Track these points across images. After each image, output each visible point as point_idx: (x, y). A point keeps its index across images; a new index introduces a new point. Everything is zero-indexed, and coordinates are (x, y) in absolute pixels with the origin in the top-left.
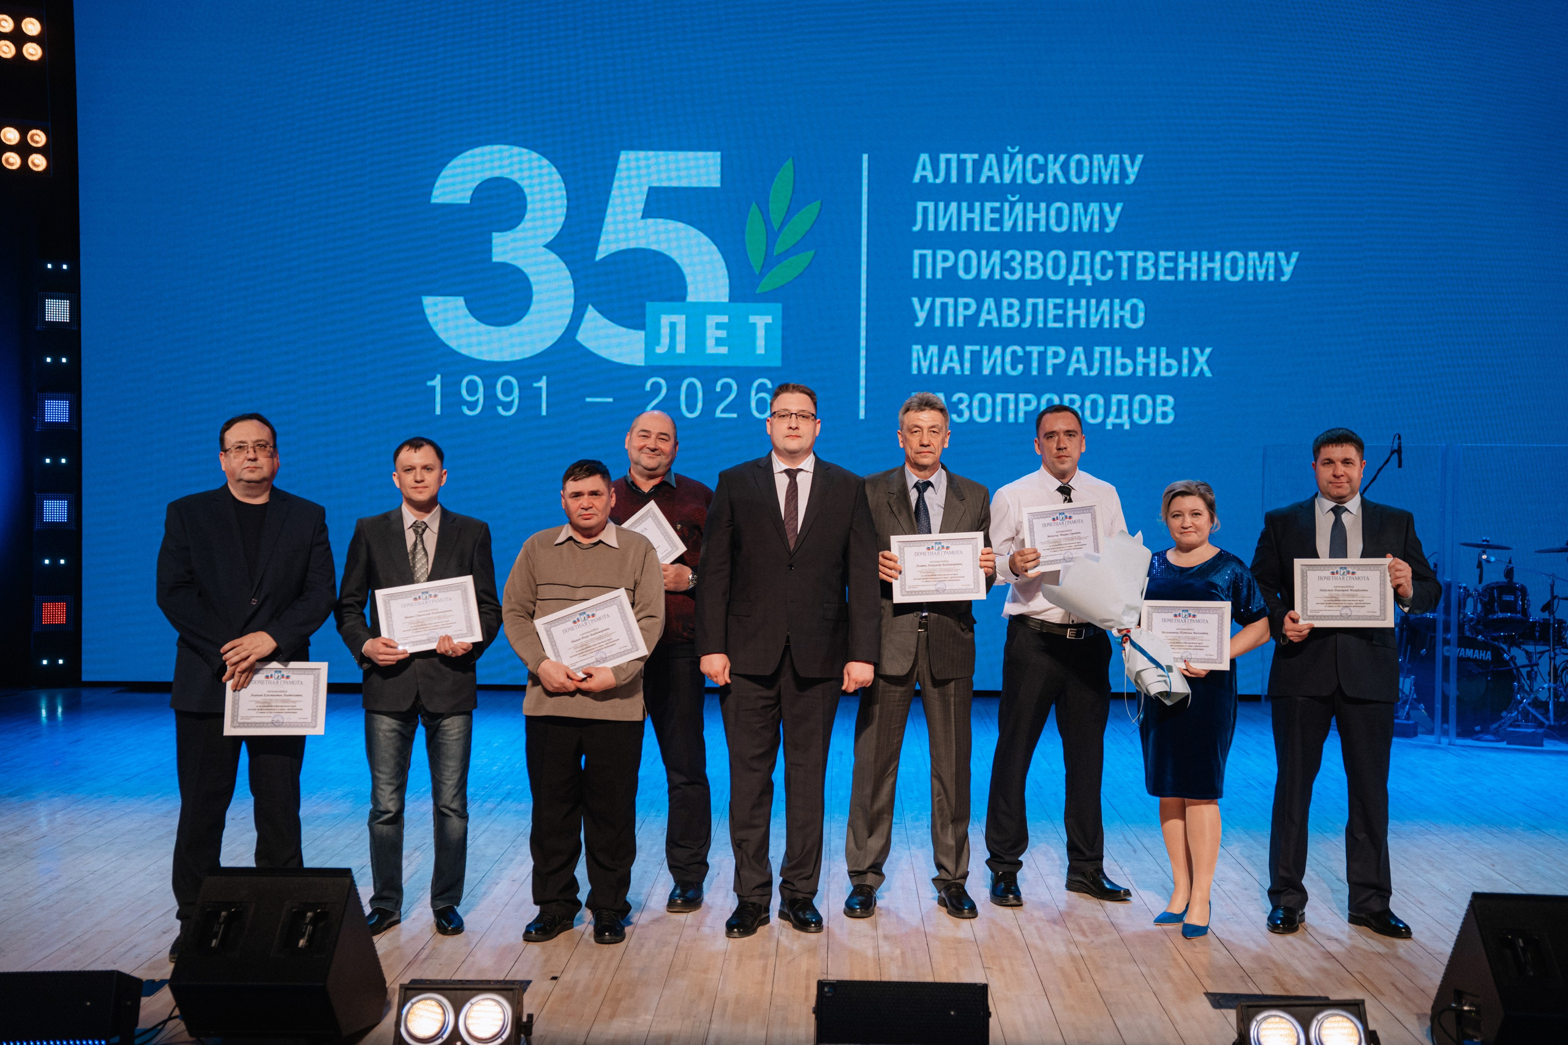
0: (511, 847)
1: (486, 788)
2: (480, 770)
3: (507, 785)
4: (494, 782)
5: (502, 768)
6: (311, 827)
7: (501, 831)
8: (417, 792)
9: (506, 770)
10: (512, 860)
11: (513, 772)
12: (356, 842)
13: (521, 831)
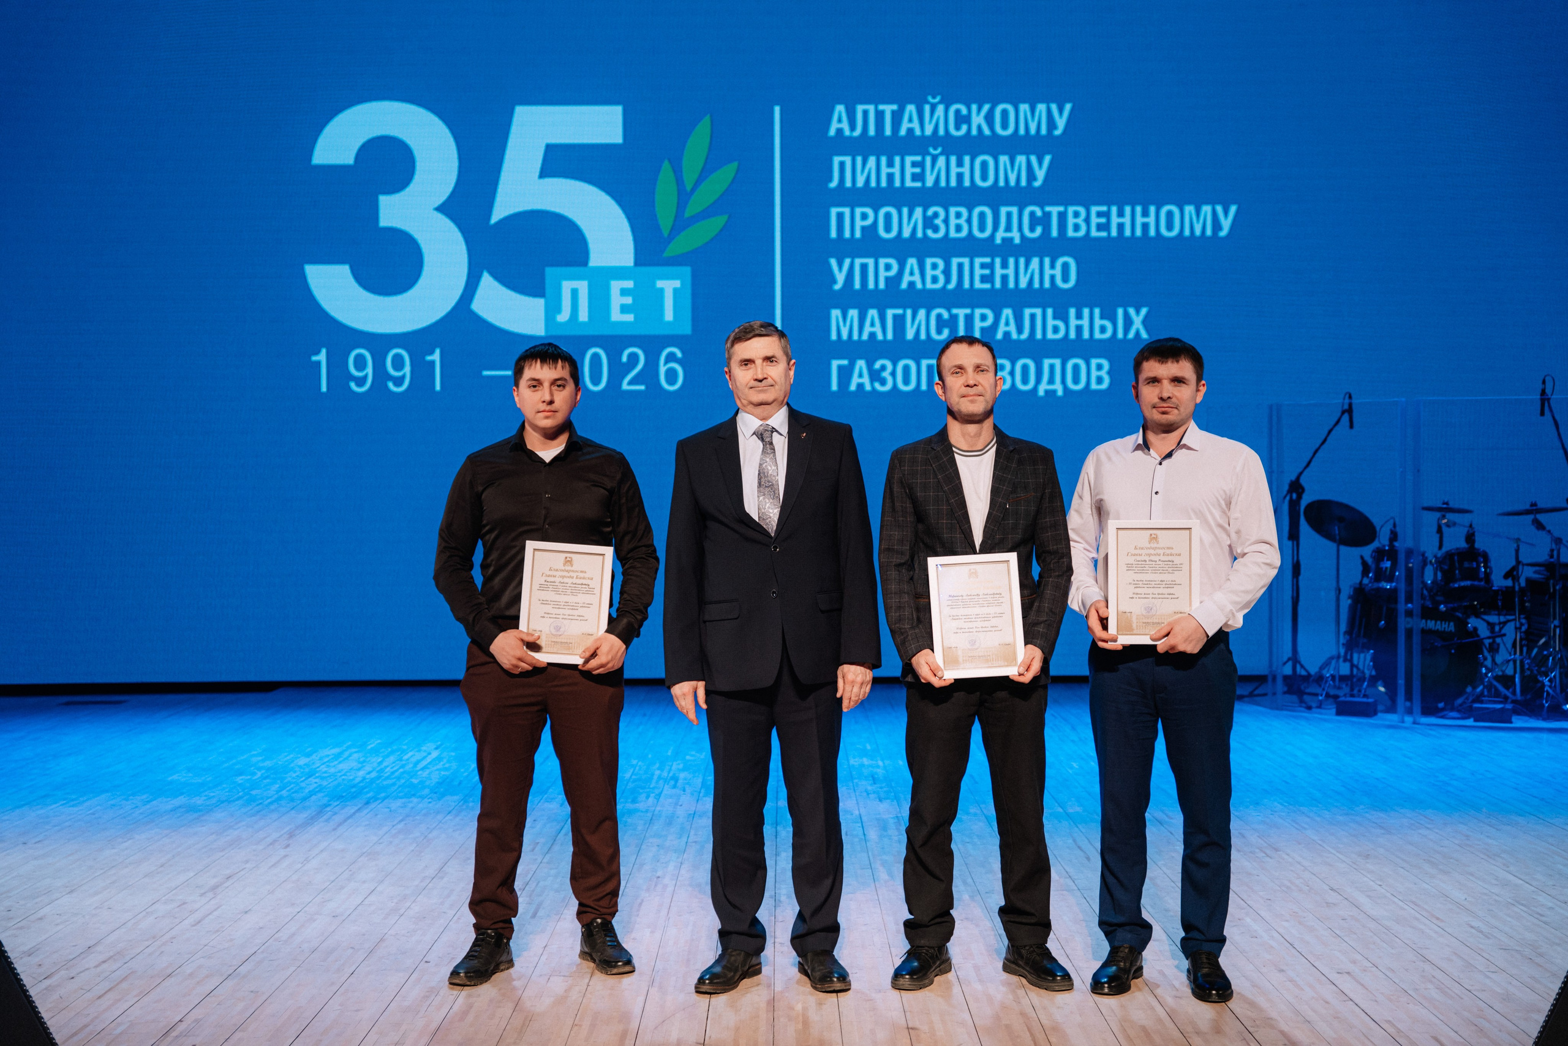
0: (348, 870)
1: (343, 797)
2: (344, 775)
3: (368, 792)
4: (353, 790)
5: (369, 773)
6: (115, 851)
7: (343, 850)
8: (261, 803)
9: (374, 775)
10: (342, 888)
11: (380, 777)
12: (162, 869)
13: (364, 851)
